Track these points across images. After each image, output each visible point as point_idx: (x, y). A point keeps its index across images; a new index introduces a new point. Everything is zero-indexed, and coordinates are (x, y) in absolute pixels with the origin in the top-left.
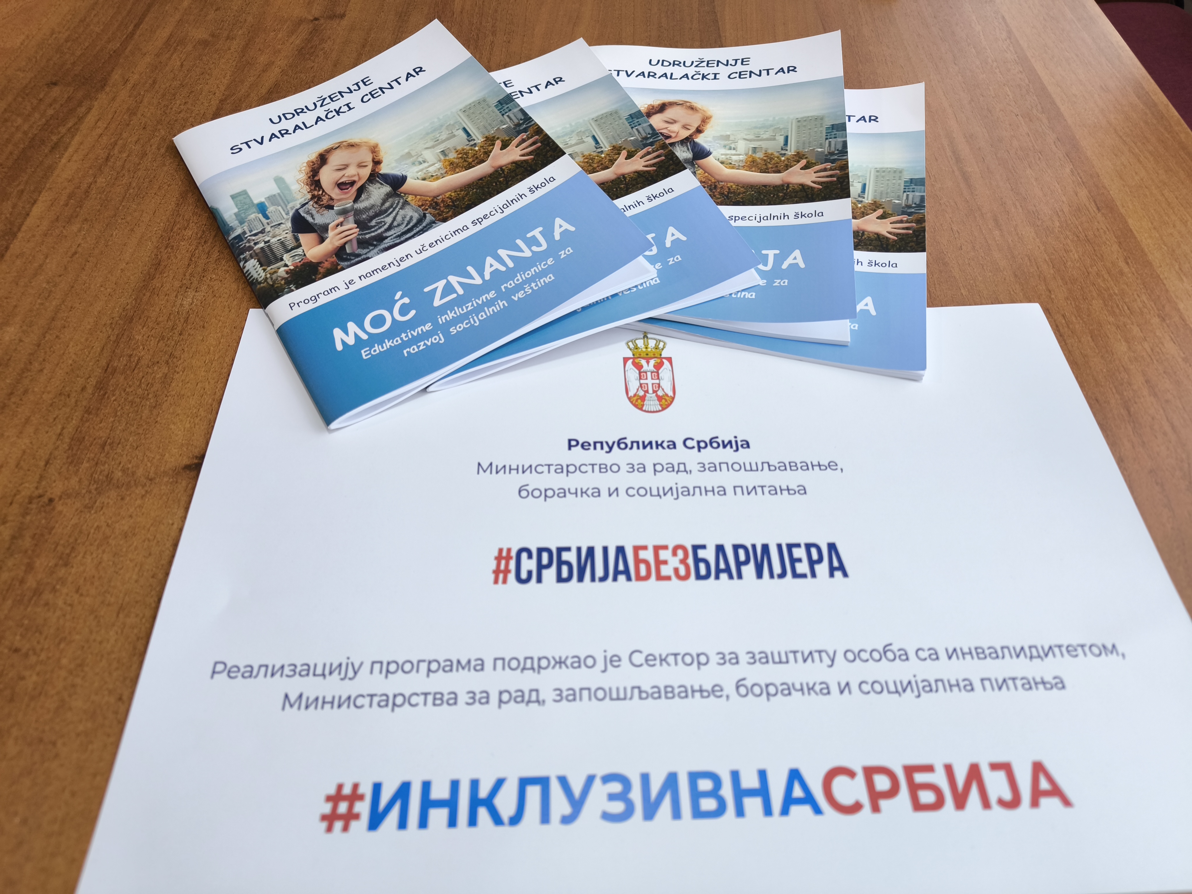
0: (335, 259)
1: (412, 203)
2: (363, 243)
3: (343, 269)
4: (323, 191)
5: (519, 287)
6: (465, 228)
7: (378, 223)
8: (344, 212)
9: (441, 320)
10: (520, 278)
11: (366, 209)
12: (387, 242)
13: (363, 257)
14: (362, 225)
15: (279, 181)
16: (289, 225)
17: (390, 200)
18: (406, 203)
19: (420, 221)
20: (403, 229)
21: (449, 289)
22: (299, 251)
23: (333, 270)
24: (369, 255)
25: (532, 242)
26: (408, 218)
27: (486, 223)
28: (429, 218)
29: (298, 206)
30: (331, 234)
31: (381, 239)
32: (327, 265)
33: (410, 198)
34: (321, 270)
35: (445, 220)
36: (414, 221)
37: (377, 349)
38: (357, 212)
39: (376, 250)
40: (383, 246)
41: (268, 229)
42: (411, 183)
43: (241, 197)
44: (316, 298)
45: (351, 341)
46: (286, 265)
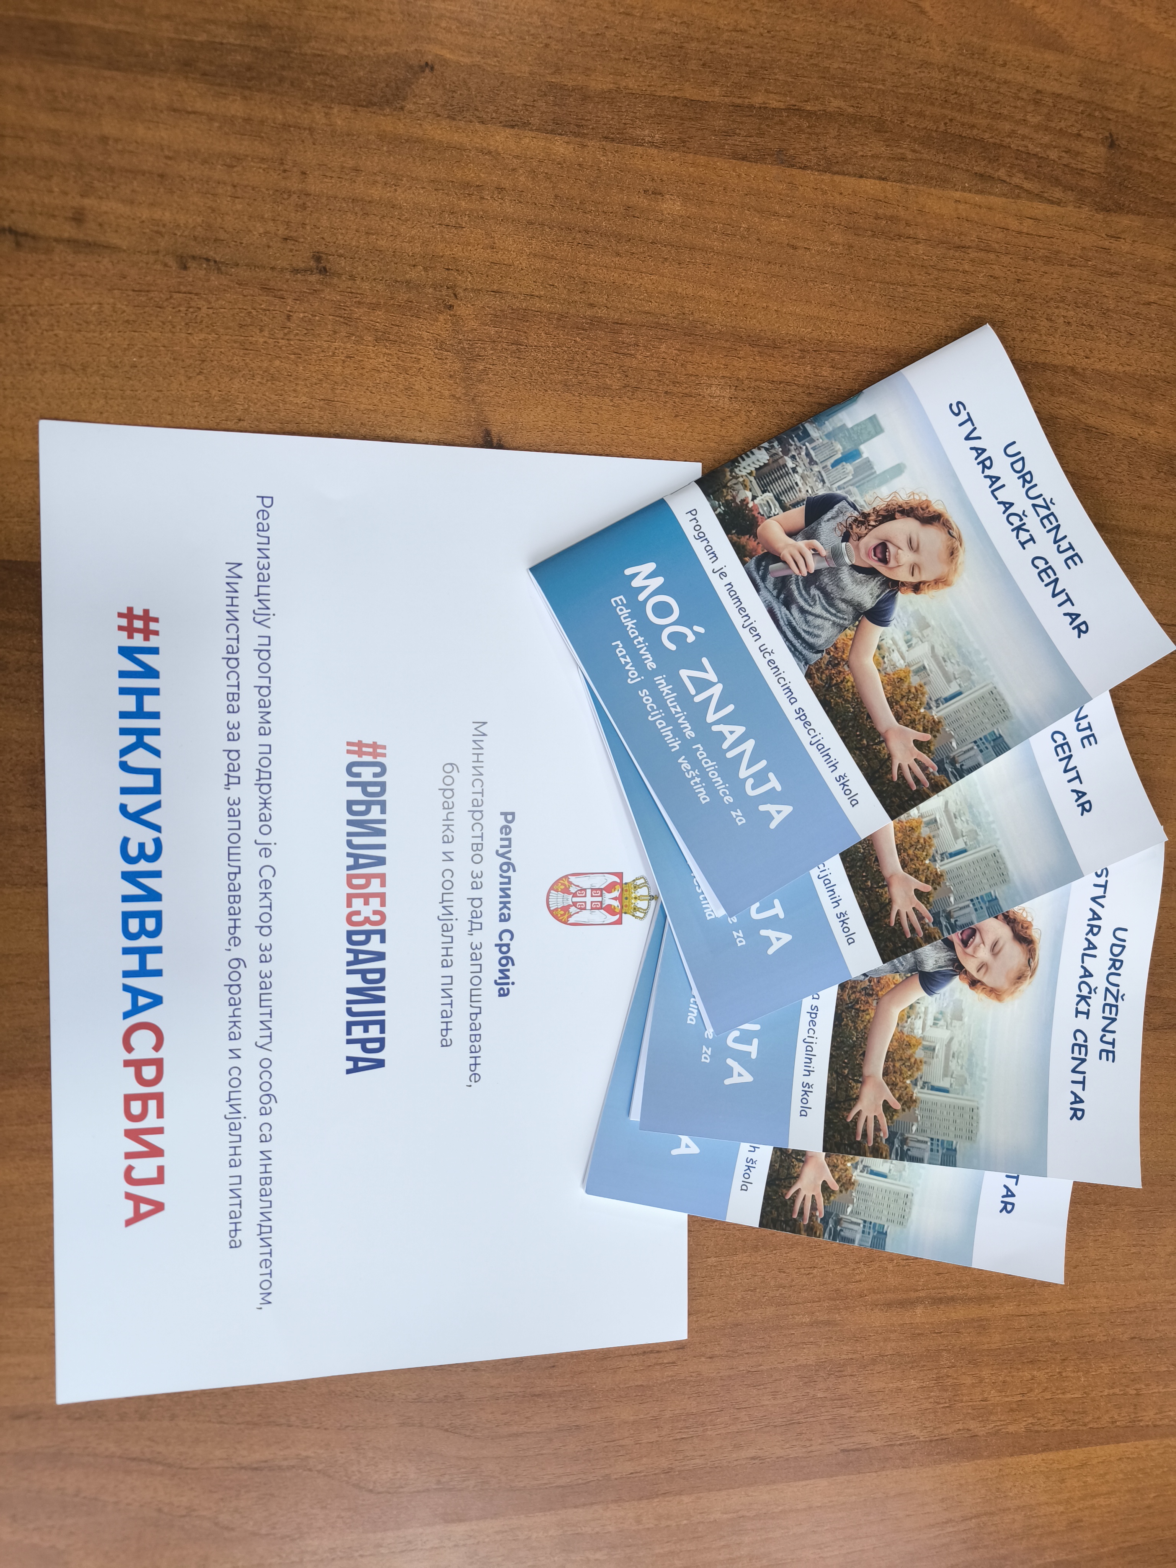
0: (761, 552)
1: (842, 636)
2: (783, 583)
3: (744, 563)
4: (874, 527)
5: (696, 764)
6: (792, 700)
7: (813, 598)
8: (836, 554)
9: (660, 680)
10: (709, 765)
11: (838, 582)
12: (781, 611)
13: (761, 585)
14: (812, 579)
15: (898, 470)
16: (821, 491)
17: (851, 609)
18: (843, 628)
19: (811, 647)
20: (801, 627)
21: (702, 685)
22: (776, 509)
23: (741, 552)
24: (763, 592)
25: (760, 779)
26: (816, 632)
27: (798, 726)
28: (814, 657)
29: (851, 499)
30: (802, 544)
31: (788, 602)
32: (752, 544)
33: (850, 633)
34: (744, 539)
35: (809, 676)
36: (811, 640)
37: (623, 613)
38: (834, 572)
39: (770, 598)
40: (776, 606)
41: (816, 468)
42: (874, 633)
43: (873, 427)
44: (702, 537)
45: (636, 583)
46: (754, 498)
